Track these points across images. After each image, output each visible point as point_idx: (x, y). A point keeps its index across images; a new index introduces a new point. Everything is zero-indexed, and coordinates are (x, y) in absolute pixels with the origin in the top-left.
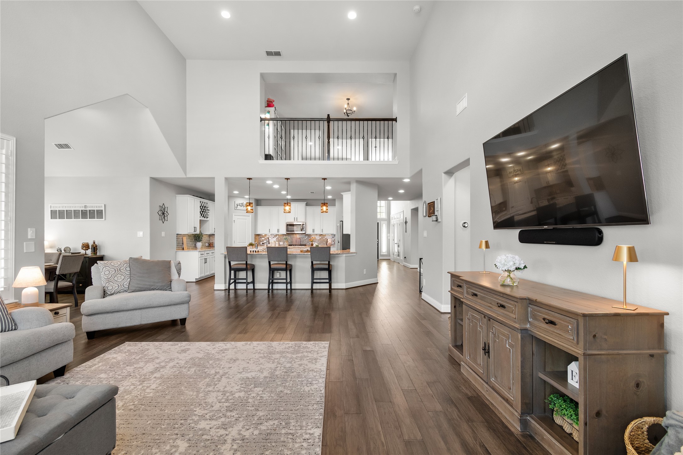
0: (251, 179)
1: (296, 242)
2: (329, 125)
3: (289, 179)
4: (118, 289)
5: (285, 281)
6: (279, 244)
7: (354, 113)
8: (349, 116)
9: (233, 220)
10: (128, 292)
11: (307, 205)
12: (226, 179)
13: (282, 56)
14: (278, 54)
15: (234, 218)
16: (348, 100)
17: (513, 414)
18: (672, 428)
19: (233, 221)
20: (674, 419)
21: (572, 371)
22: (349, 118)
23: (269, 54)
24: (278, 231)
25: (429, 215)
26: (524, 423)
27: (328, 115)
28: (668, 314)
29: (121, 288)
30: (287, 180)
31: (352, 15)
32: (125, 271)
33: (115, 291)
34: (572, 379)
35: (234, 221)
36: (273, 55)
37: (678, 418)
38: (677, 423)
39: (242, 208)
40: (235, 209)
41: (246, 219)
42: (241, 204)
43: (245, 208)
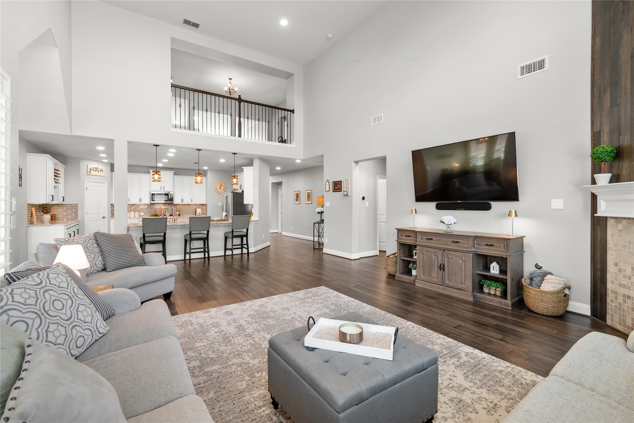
0: (159, 146)
1: (160, 212)
2: (240, 105)
3: (201, 150)
4: (91, 269)
5: (202, 250)
6: (139, 215)
7: (235, 92)
8: (231, 94)
9: (85, 187)
10: (108, 272)
11: (175, 174)
12: (129, 142)
13: (198, 29)
14: (196, 25)
15: (87, 184)
16: (230, 80)
17: (467, 294)
18: (535, 278)
19: (85, 189)
20: (535, 274)
21: (493, 267)
22: (231, 96)
23: (187, 22)
24: (140, 200)
25: (334, 190)
26: (474, 296)
27: (240, 96)
28: (525, 237)
29: (94, 268)
30: (199, 151)
31: (284, 23)
32: (93, 249)
33: (88, 272)
34: (493, 270)
35: (87, 188)
36: (190, 25)
37: (537, 273)
38: (537, 275)
39: (96, 173)
40: (88, 173)
41: (101, 187)
42: (94, 169)
43: (101, 174)
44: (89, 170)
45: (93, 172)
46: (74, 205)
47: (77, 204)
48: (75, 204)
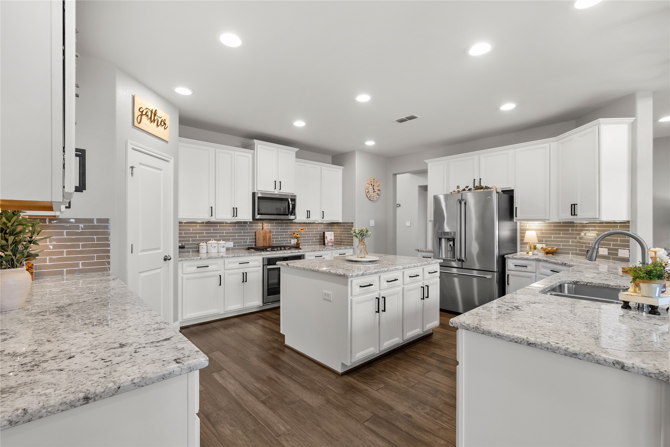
15: (132, 157)
19: (129, 171)
24: (235, 212)
35: (132, 168)
39: (151, 127)
40: (136, 124)
41: (161, 170)
42: (149, 114)
43: (160, 131)
44: (137, 113)
45: (146, 123)
46: (95, 223)
47: (107, 221)
48: (99, 220)
